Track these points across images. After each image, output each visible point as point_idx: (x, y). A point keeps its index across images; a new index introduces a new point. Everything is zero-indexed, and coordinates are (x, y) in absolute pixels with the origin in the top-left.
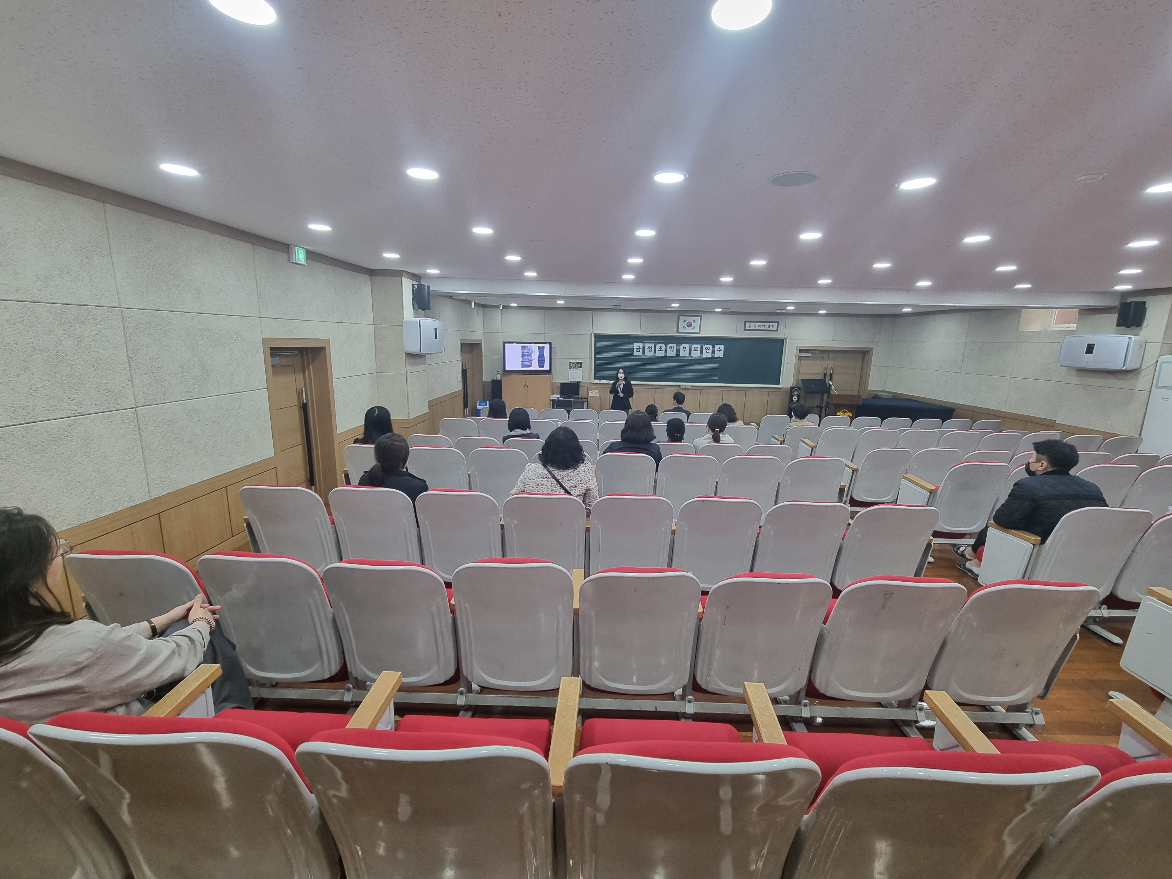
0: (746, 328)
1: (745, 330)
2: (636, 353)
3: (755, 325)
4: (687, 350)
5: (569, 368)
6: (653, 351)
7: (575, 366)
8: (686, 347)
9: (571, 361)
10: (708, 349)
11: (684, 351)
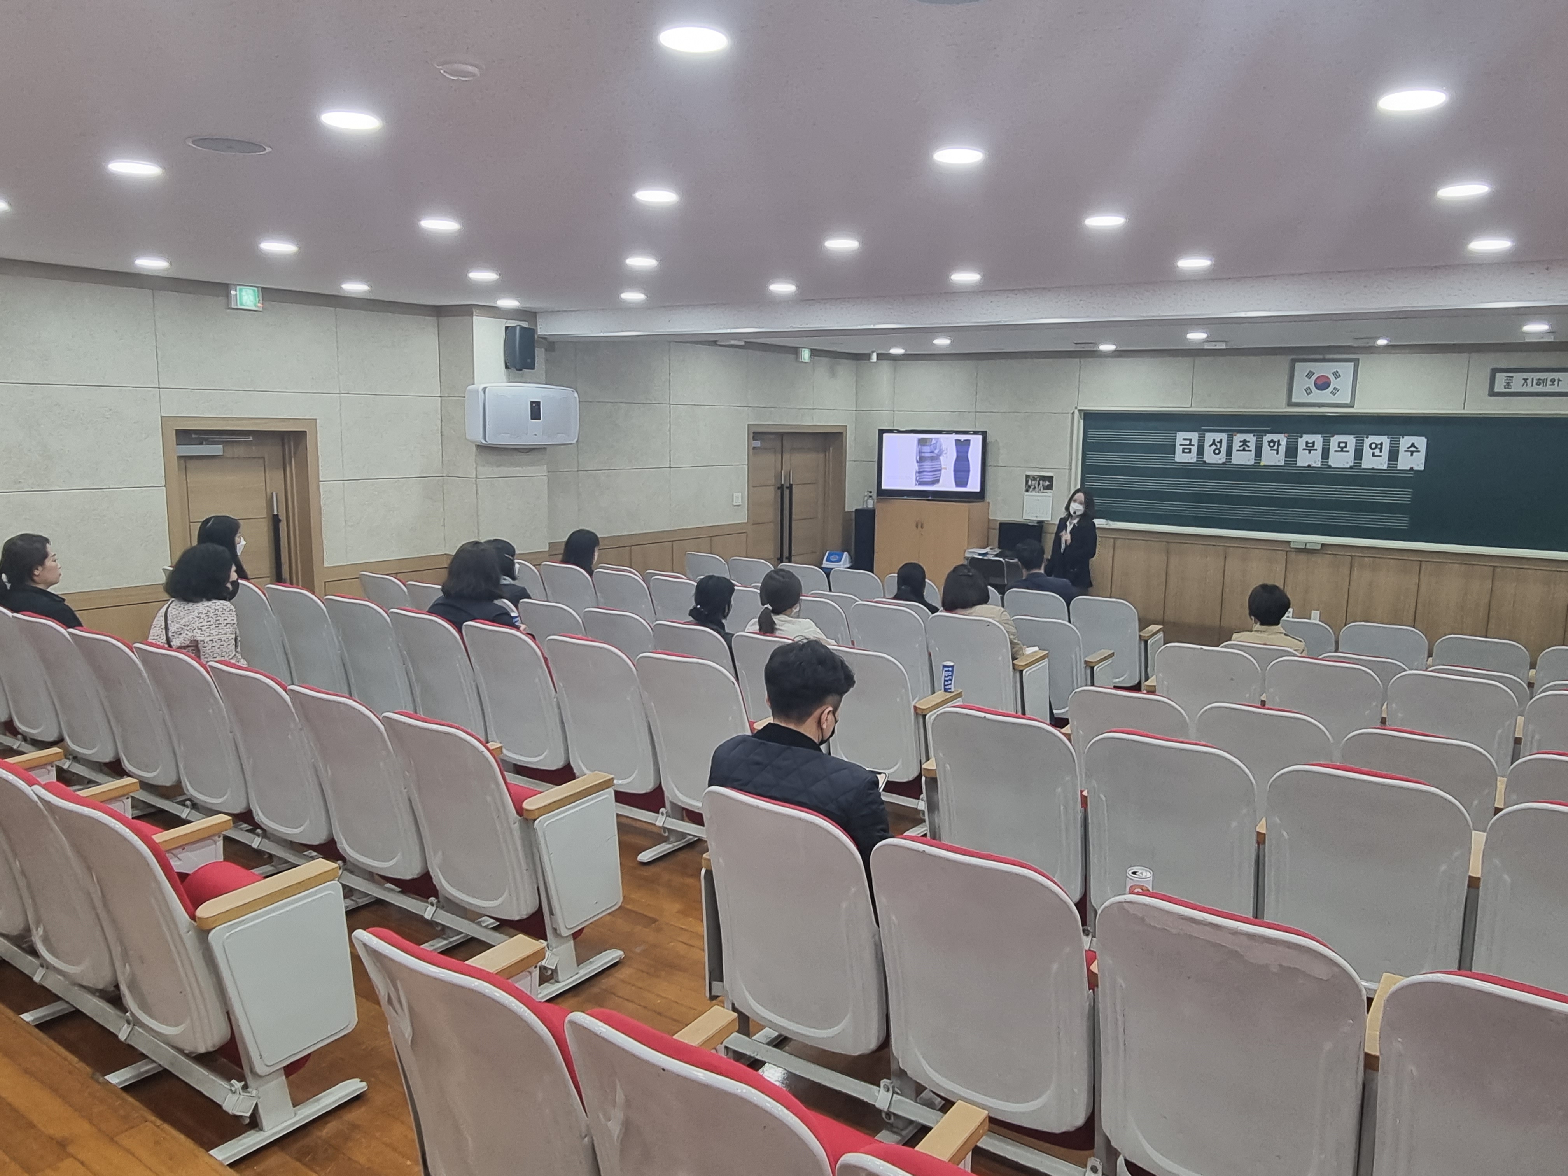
0: (1496, 390)
1: (1492, 393)
2: (1177, 457)
3: (1525, 380)
4: (1316, 450)
5: (1024, 489)
6: (1224, 450)
7: (1037, 486)
8: (1313, 443)
9: (1028, 473)
10: (1379, 446)
11: (1310, 453)
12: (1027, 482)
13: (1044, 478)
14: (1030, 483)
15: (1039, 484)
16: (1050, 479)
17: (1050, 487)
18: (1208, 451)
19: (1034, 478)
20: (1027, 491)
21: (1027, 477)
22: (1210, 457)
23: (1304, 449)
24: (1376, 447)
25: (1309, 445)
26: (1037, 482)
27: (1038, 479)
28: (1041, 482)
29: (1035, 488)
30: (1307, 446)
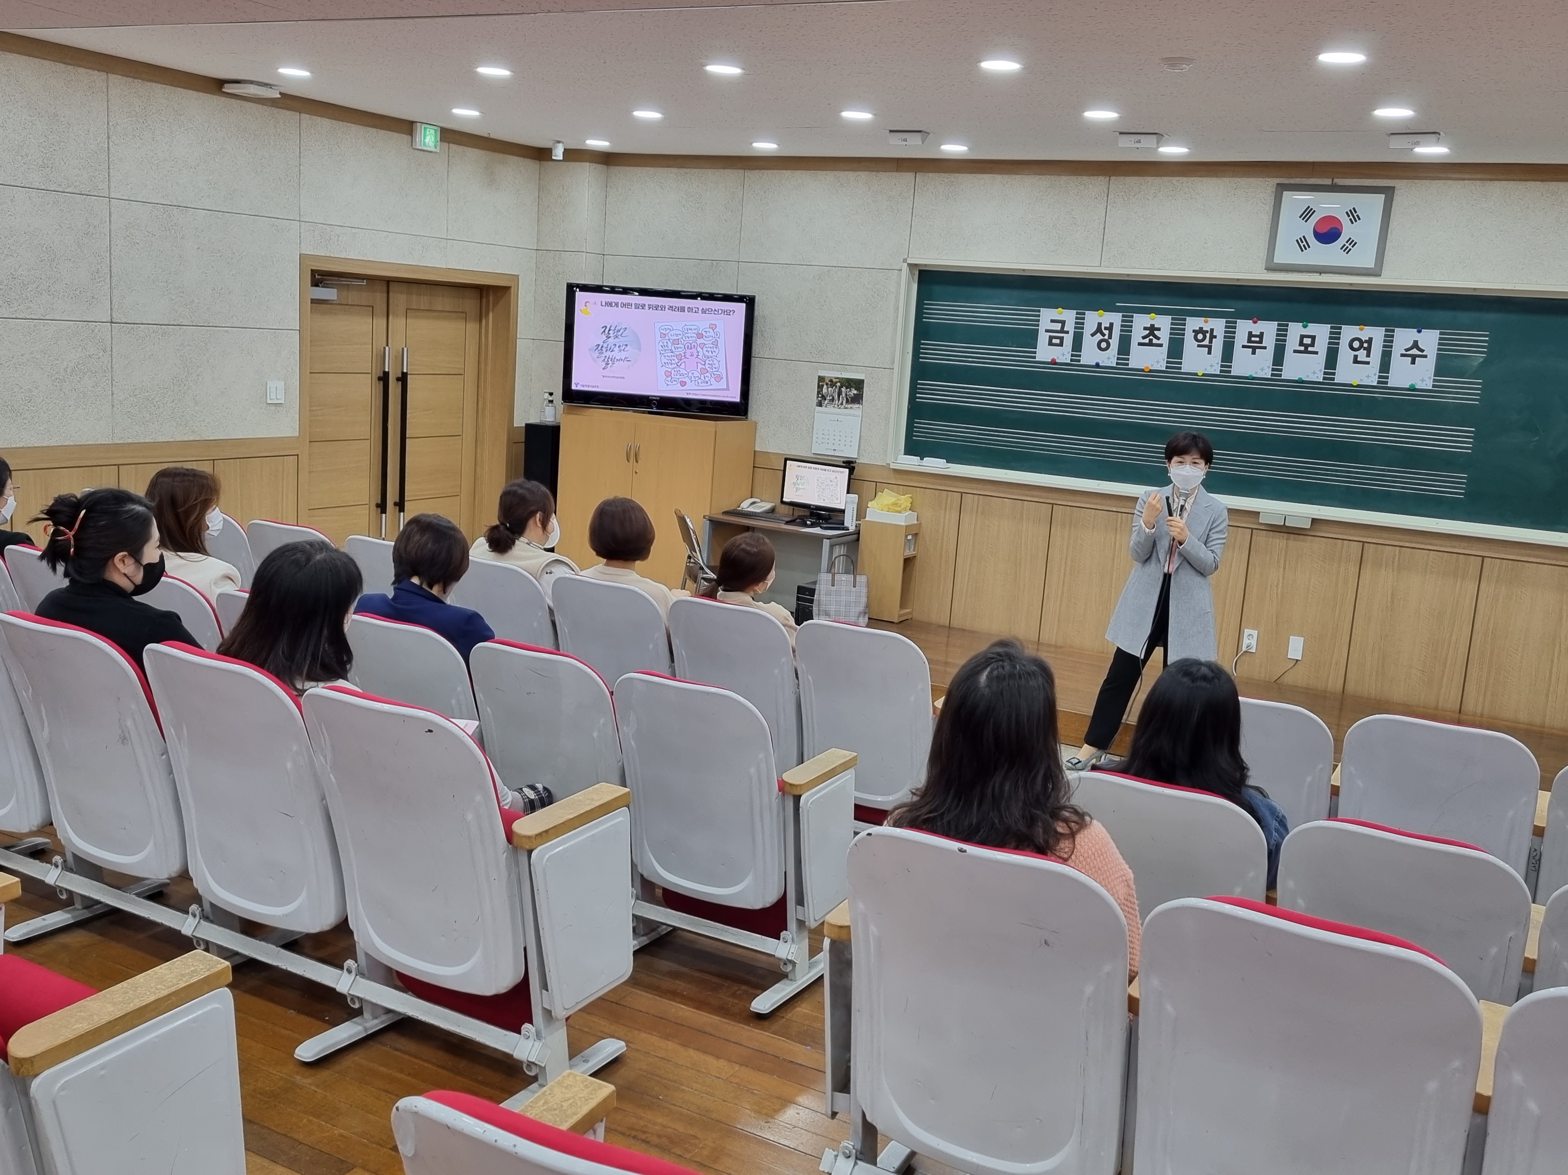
2: (1044, 352)
4: (1265, 348)
5: (815, 400)
6: (1115, 342)
7: (836, 397)
8: (1261, 336)
9: (822, 373)
10: (1366, 345)
11: (1254, 353)
12: (820, 387)
13: (849, 383)
14: (825, 390)
15: (840, 394)
16: (858, 384)
17: (857, 399)
18: (1089, 343)
19: (832, 384)
20: (820, 404)
21: (821, 379)
22: (1090, 355)
23: (1244, 347)
24: (1361, 347)
25: (1253, 339)
26: (837, 390)
27: (839, 384)
28: (843, 389)
29: (833, 400)
30: (1249, 341)
